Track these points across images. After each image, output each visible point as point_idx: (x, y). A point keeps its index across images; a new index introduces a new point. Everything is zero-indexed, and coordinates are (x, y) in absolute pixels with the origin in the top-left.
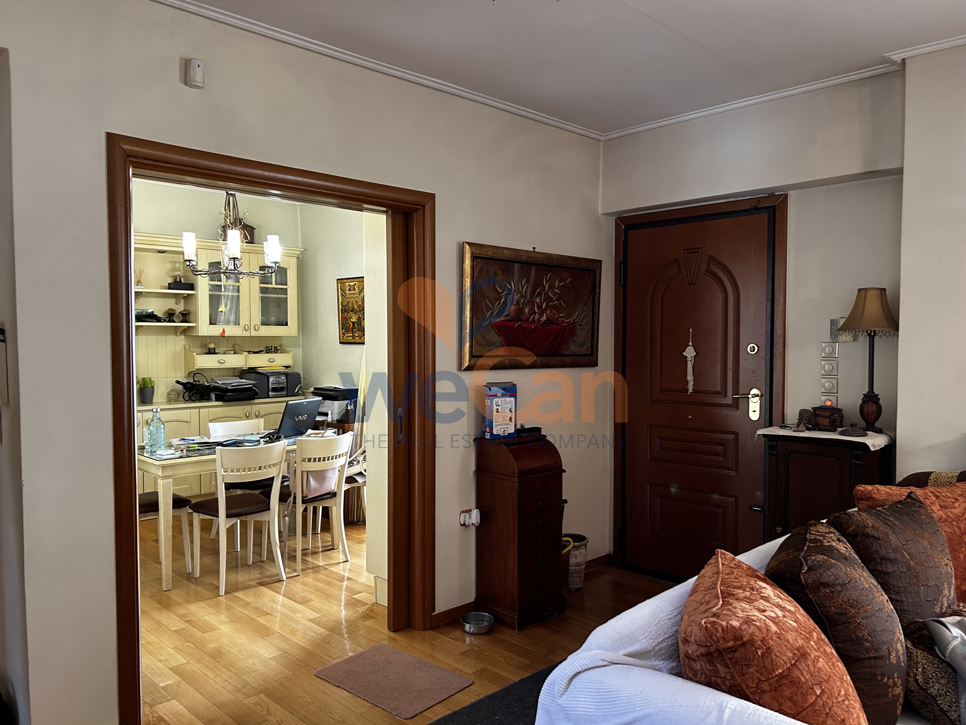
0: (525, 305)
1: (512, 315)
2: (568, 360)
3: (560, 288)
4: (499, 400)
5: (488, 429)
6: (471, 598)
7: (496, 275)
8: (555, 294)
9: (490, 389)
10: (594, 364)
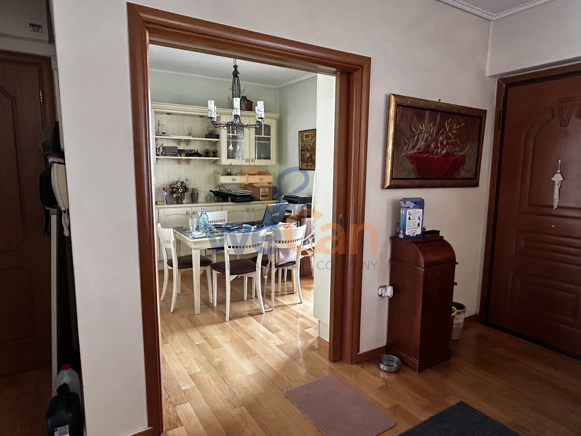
0: (432, 141)
1: (422, 149)
2: (459, 181)
3: (456, 130)
4: (411, 210)
5: (402, 231)
6: (384, 343)
7: (412, 119)
8: (453, 134)
9: (405, 203)
10: (477, 185)
